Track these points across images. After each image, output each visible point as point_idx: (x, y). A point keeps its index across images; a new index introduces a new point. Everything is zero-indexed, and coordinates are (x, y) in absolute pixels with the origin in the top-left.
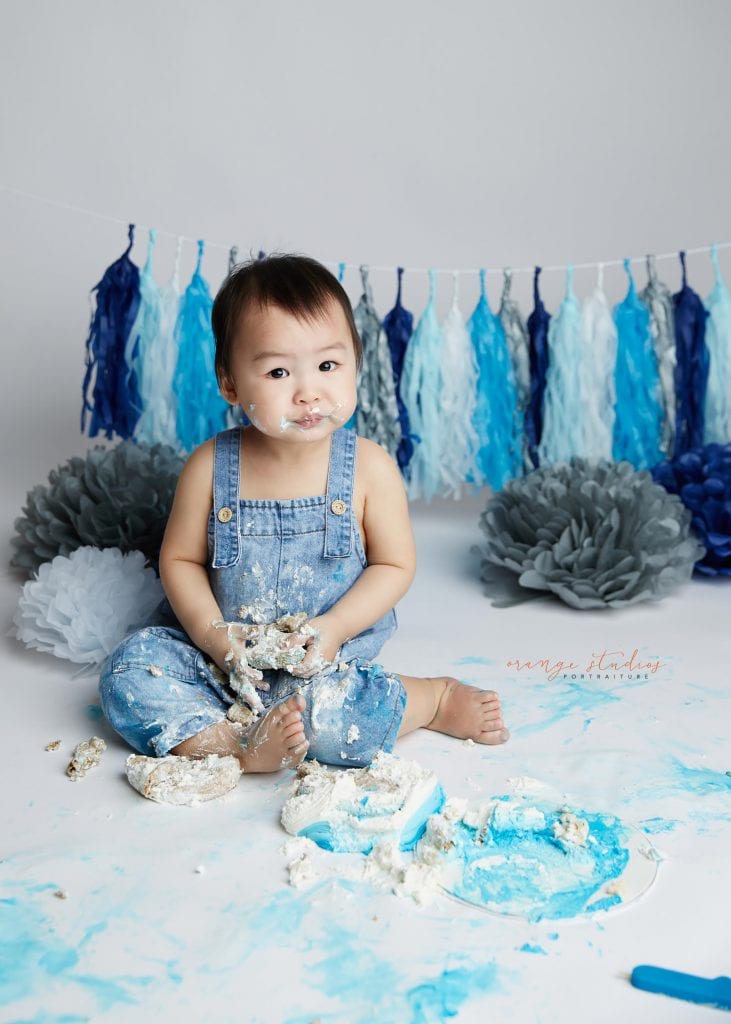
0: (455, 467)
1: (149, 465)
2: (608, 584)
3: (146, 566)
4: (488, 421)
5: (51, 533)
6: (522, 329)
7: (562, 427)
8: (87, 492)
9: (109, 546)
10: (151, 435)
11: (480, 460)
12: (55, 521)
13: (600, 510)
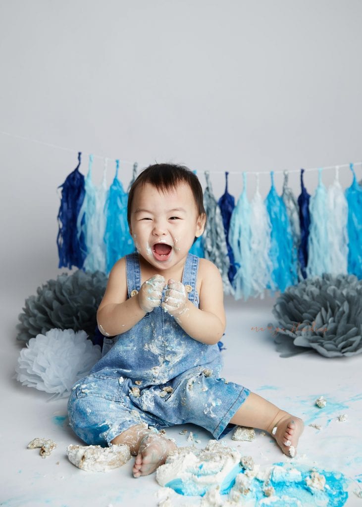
0: (260, 281)
1: (91, 283)
2: (344, 343)
3: (88, 339)
4: (278, 254)
5: (38, 322)
6: (295, 204)
7: (319, 256)
8: (57, 299)
9: (67, 329)
10: (93, 267)
11: (274, 277)
12: (40, 315)
13: (338, 302)
